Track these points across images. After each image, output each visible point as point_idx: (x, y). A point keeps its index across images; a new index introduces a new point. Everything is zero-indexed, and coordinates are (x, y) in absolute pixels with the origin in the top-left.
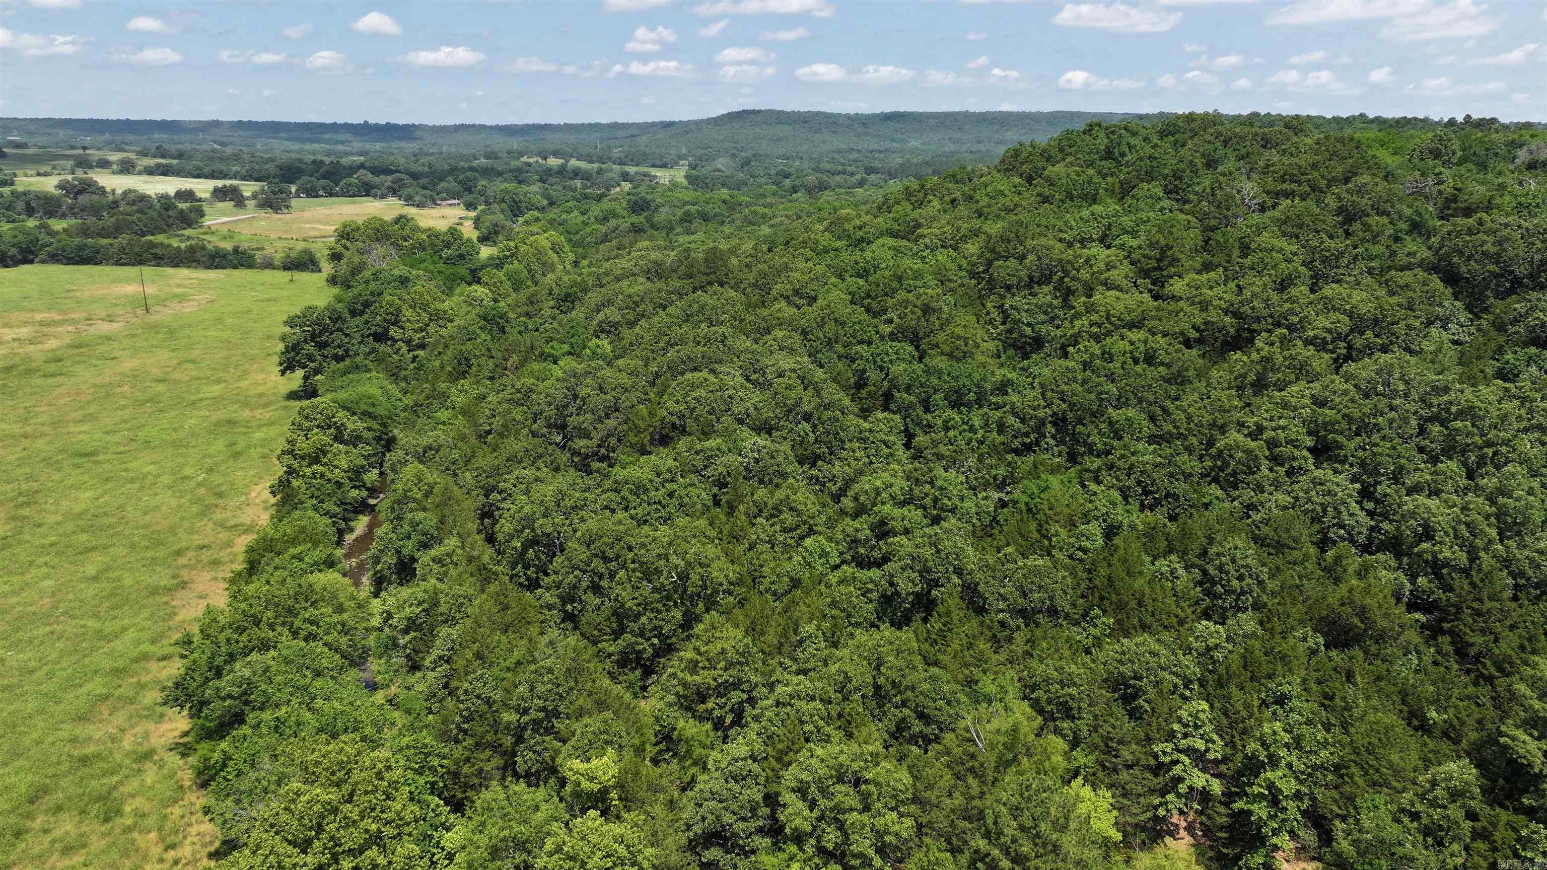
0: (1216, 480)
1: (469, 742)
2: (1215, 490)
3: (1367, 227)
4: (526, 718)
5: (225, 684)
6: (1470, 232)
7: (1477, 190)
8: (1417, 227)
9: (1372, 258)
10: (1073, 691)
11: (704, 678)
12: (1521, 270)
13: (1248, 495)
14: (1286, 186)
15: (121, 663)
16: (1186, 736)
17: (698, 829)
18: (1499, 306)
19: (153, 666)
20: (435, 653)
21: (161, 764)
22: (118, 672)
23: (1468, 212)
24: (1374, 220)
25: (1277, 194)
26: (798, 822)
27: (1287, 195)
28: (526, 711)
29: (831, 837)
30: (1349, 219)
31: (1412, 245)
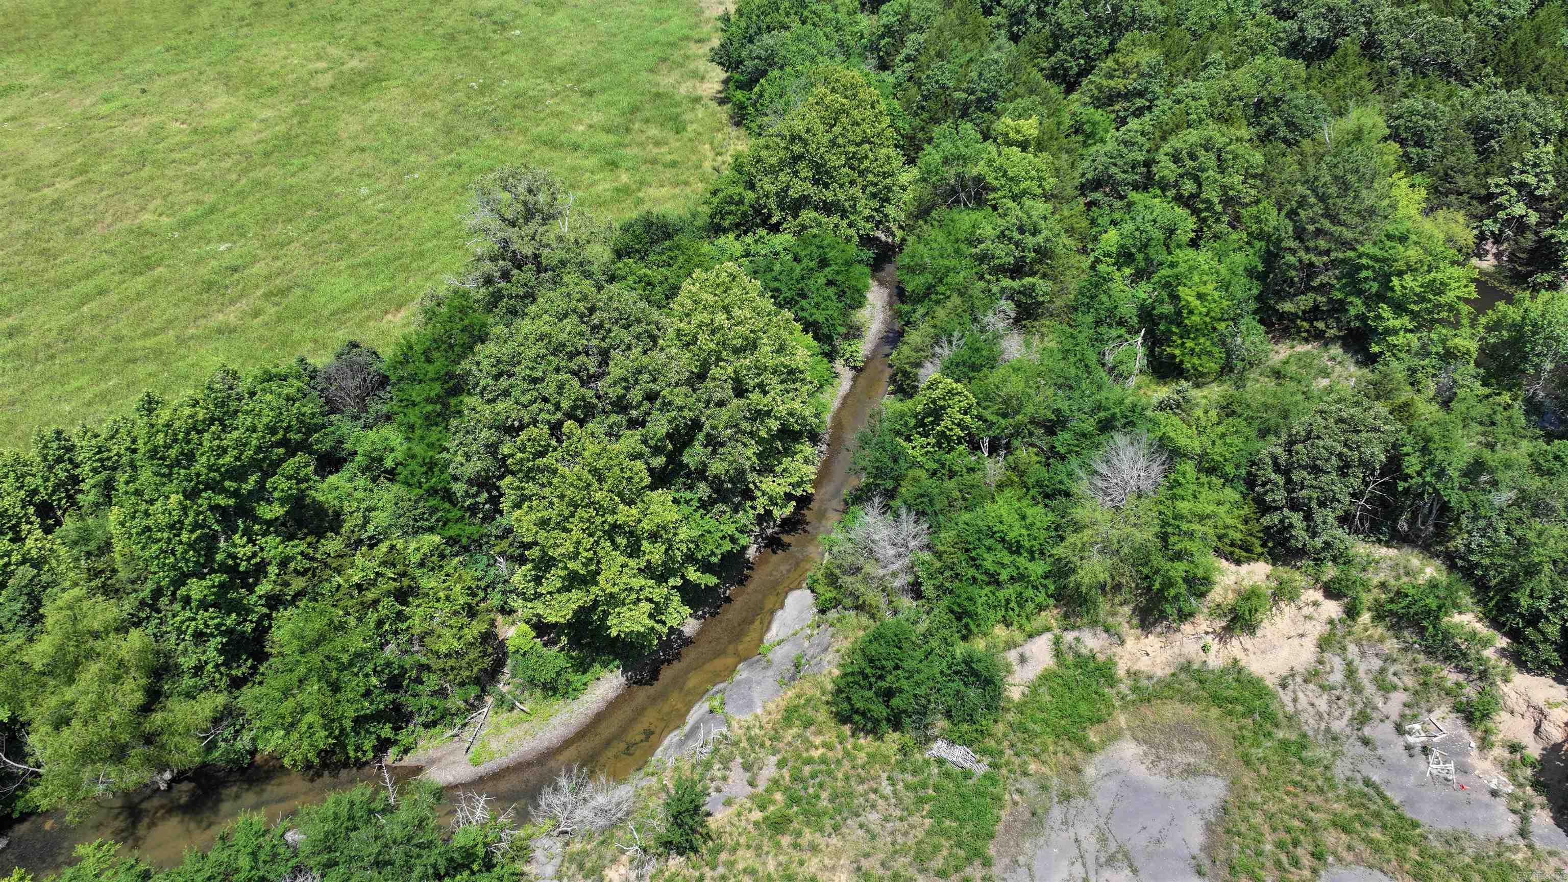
1: (925, 115)
4: (972, 97)
5: (756, 49)
10: (1431, 123)
11: (1118, 84)
15: (671, 39)
16: (1522, 172)
17: (1089, 176)
19: (692, 45)
20: (905, 52)
21: (706, 107)
22: (672, 45)
26: (1166, 172)
28: (972, 92)
29: (1189, 187)
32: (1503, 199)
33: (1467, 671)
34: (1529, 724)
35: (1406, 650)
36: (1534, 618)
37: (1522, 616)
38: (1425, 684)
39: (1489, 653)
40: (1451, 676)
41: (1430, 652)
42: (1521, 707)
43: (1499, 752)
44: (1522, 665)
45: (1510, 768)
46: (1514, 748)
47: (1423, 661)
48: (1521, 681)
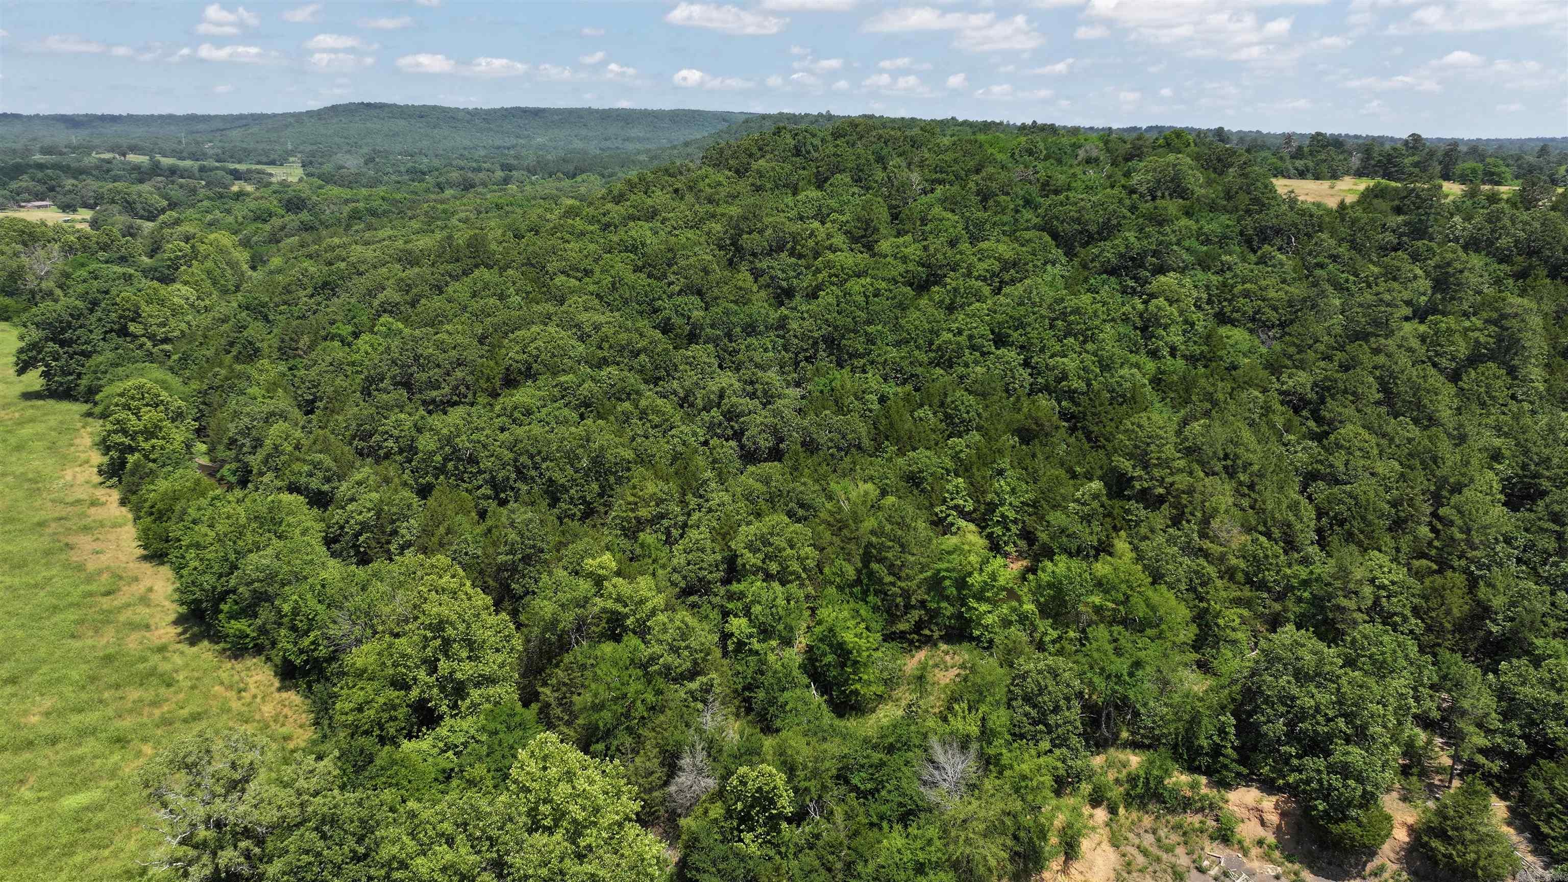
0: (938, 365)
2: (939, 371)
3: (998, 203)
6: (1062, 204)
7: (1061, 179)
8: (1028, 203)
9: (1004, 225)
12: (1093, 228)
13: (961, 370)
14: (938, 175)
16: (952, 500)
18: (1082, 252)
23: (1057, 192)
24: (1002, 198)
25: (933, 182)
27: (941, 182)
30: (985, 199)
31: (1027, 214)
32: (950, 519)
33: (1202, 809)
34: (1255, 823)
35: (1157, 818)
36: (1216, 751)
37: (1207, 754)
38: (1185, 834)
39: (1204, 791)
40: (1194, 820)
41: (1172, 811)
42: (1244, 813)
43: (1255, 851)
44: (1228, 786)
45: (1267, 857)
46: (1260, 843)
47: (1174, 819)
48: (1233, 796)
